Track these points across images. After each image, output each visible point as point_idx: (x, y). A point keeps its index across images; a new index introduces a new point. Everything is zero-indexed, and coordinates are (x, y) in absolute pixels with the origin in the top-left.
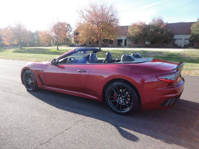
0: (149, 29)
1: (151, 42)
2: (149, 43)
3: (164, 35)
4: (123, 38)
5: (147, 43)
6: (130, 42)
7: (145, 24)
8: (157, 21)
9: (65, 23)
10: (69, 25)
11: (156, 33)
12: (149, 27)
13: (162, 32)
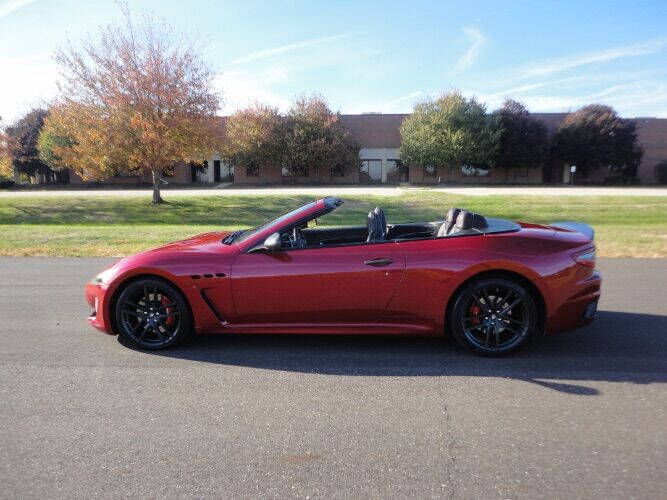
3: (335, 147)
6: (233, 168)
8: (311, 106)
11: (313, 142)
12: (290, 122)
13: (329, 140)
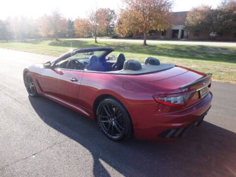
0: (216, 16)
1: (218, 33)
2: (214, 35)
4: (180, 28)
5: (212, 34)
6: (188, 32)
7: (211, 9)
8: (229, 4)
9: (109, 9)
10: (113, 12)
11: (226, 21)
12: (216, 12)
